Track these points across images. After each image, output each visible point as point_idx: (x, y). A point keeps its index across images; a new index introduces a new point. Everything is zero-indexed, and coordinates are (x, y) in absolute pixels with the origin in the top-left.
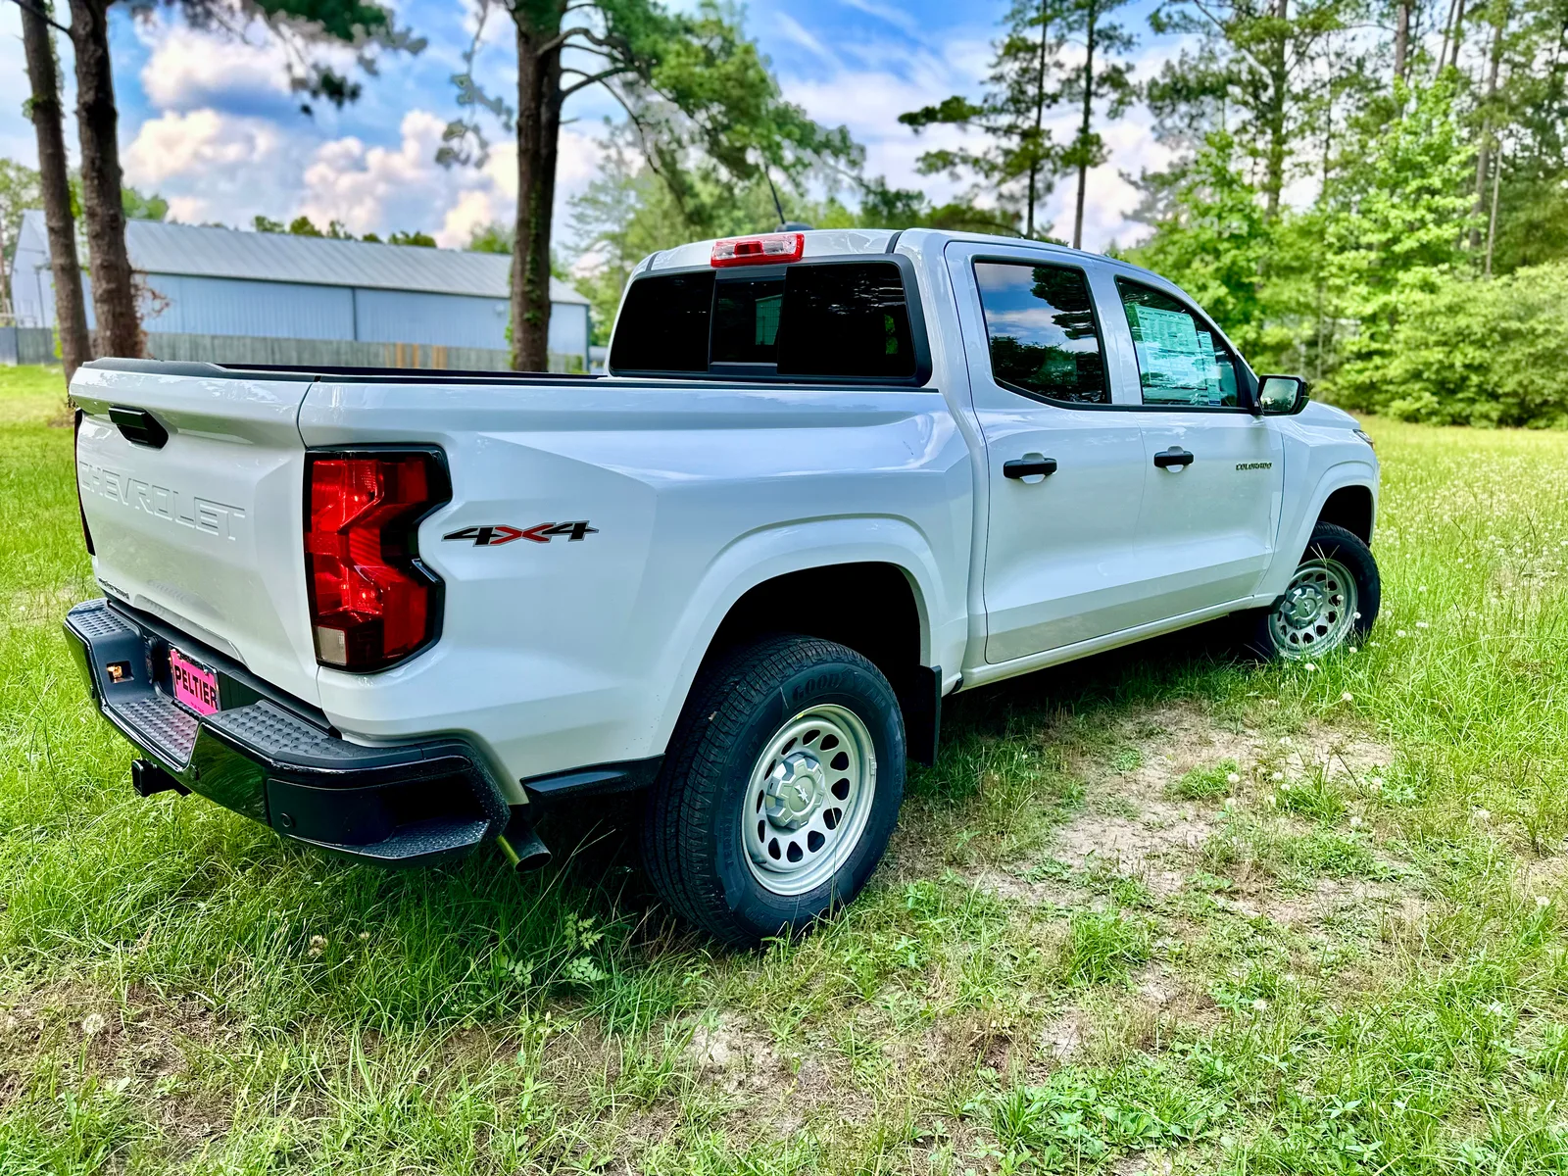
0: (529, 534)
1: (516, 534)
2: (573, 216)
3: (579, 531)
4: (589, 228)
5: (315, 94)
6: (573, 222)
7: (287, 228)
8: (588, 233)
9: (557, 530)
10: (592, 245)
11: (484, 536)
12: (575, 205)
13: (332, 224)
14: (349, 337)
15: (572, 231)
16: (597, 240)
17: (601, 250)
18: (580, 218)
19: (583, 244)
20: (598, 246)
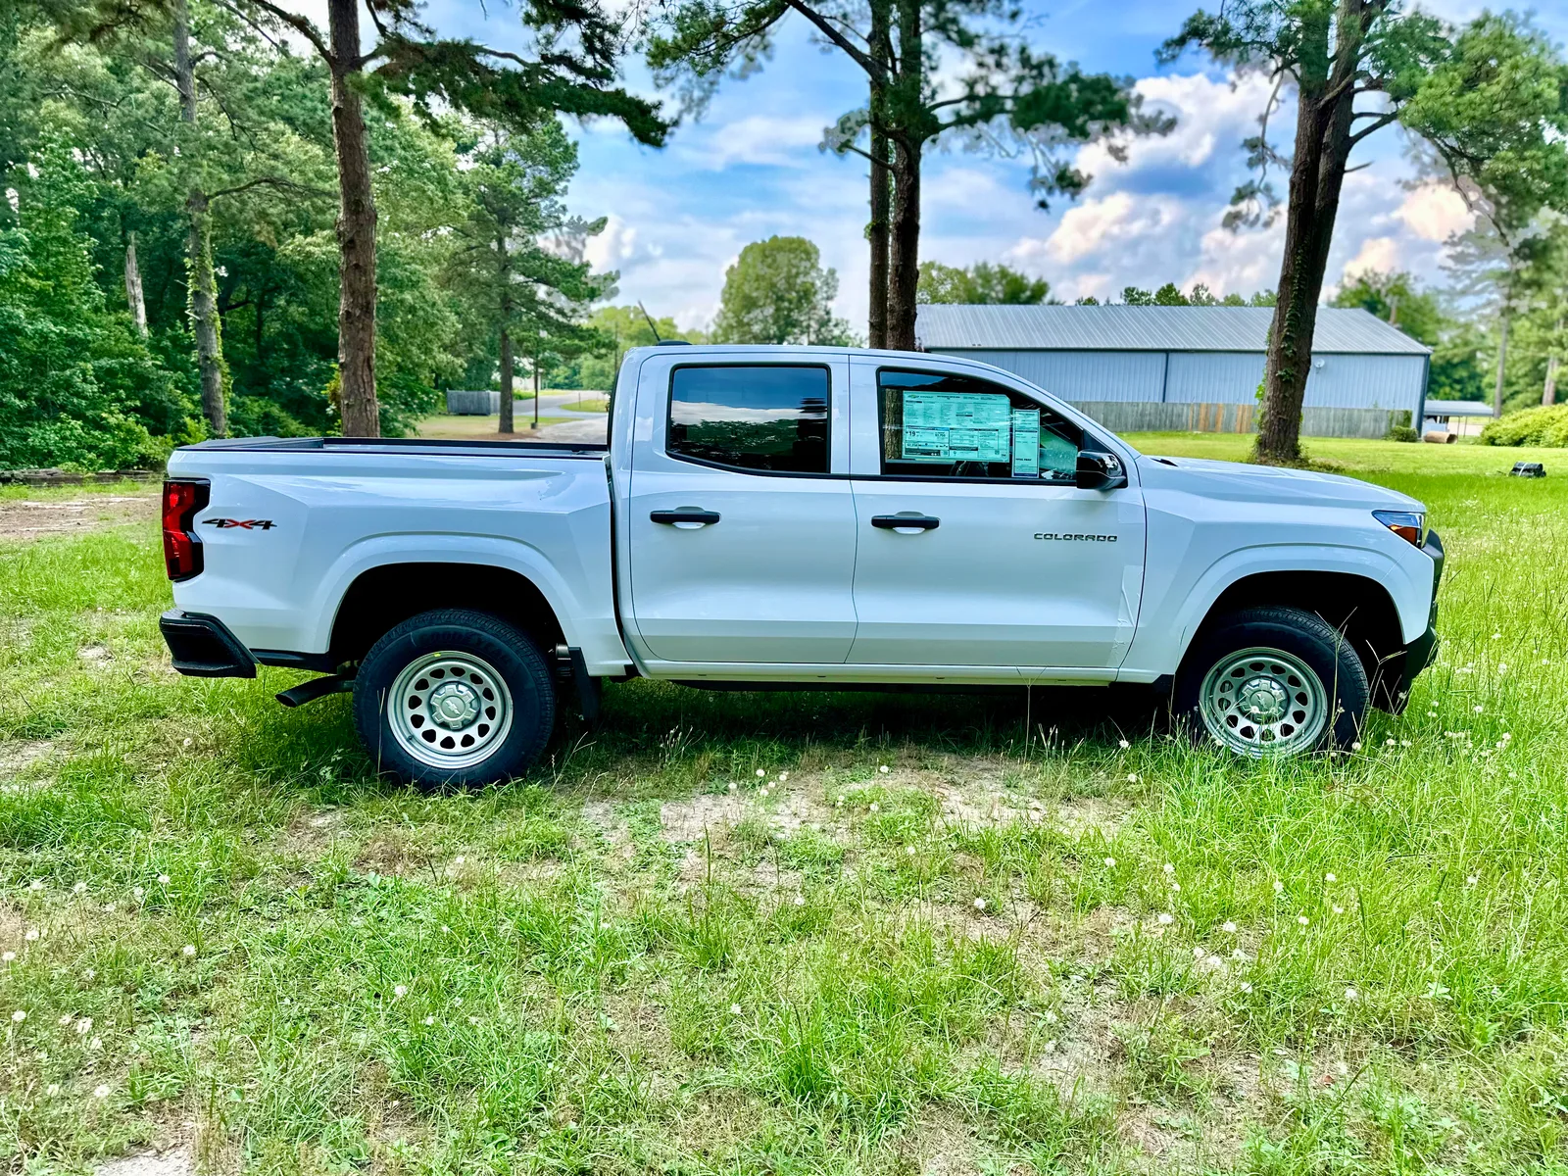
0: (243, 524)
1: (236, 524)
2: (1450, 257)
3: (267, 525)
4: (1469, 268)
5: (1050, 190)
6: (1450, 263)
7: (1153, 296)
8: (1468, 273)
9: (257, 524)
10: (1473, 285)
11: (221, 523)
12: (1454, 244)
13: (1196, 289)
14: (1158, 399)
15: (1447, 273)
16: (1479, 280)
17: (1482, 291)
18: (1459, 258)
19: (1459, 287)
20: (1479, 287)
